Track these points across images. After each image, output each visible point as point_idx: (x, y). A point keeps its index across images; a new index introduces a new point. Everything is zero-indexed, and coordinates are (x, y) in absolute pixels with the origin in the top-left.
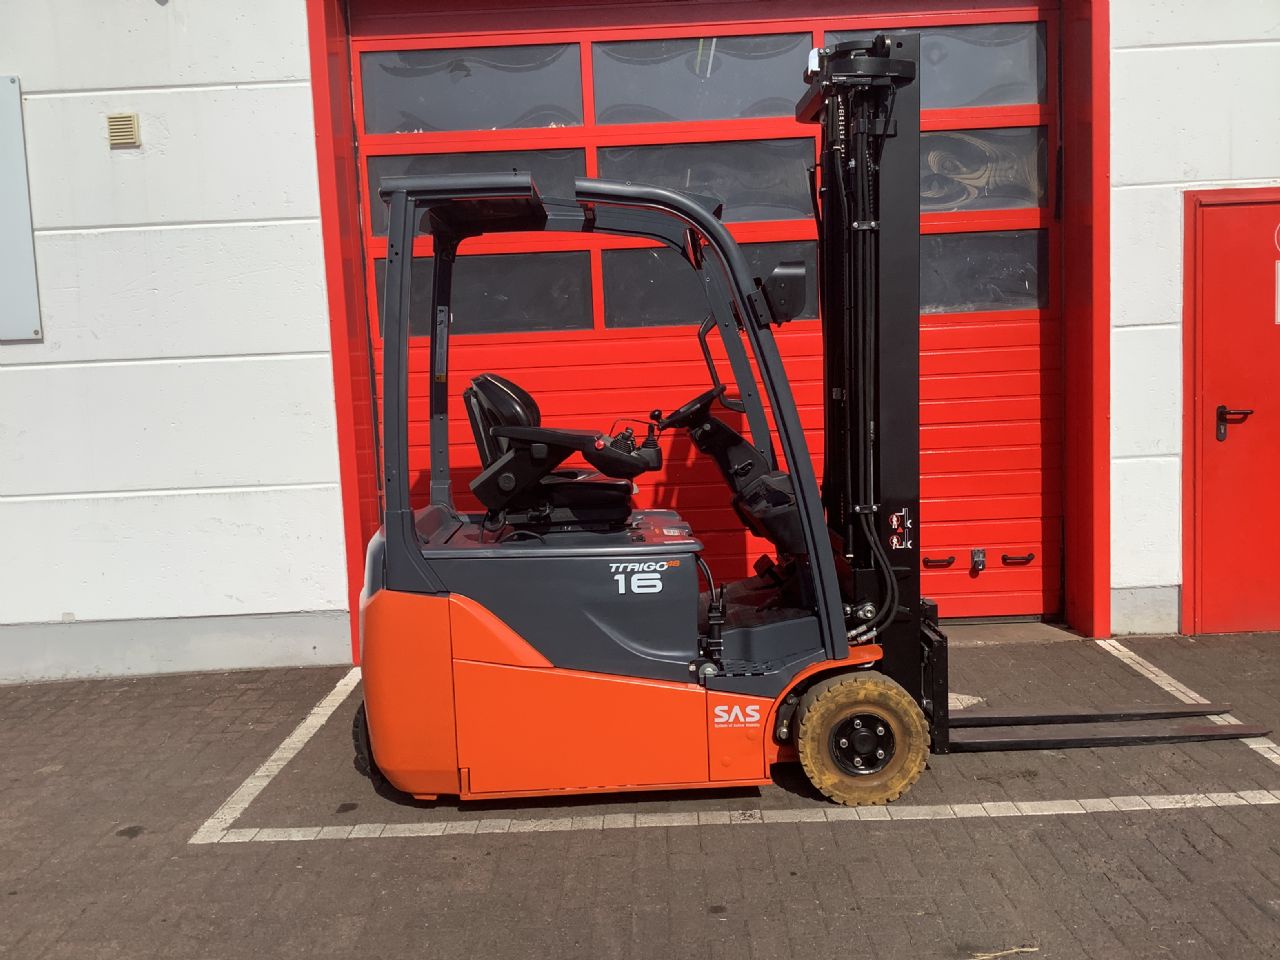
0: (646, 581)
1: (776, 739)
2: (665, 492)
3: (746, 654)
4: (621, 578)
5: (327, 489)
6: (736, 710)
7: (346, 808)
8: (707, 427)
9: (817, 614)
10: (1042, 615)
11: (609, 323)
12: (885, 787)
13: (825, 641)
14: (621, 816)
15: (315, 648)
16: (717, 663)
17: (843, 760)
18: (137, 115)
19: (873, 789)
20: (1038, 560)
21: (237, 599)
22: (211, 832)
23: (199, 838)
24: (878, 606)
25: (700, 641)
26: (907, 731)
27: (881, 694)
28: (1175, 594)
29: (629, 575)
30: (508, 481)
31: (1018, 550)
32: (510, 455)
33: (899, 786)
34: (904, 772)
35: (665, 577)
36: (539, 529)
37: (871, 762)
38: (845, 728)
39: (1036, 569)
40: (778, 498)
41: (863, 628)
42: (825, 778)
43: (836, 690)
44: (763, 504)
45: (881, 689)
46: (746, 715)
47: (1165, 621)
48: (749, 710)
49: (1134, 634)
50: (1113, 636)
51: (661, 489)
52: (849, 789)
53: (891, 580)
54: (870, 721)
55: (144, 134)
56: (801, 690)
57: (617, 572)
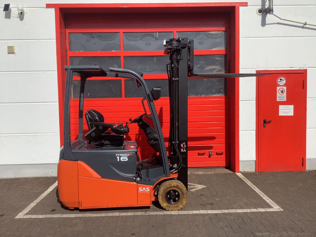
0: (124, 158)
1: (154, 195)
2: (138, 136)
3: (148, 176)
4: (118, 157)
5: (56, 134)
6: (144, 188)
7: (53, 210)
8: (141, 123)
9: (163, 166)
10: (225, 167)
11: (126, 96)
12: (178, 207)
13: (165, 173)
14: (117, 213)
15: (52, 172)
16: (141, 178)
17: (168, 200)
18: (14, 46)
19: (175, 207)
20: (224, 154)
21: (34, 160)
22: (21, 215)
23: (17, 217)
24: (178, 165)
25: (136, 172)
26: (183, 194)
27: (177, 185)
28: (254, 162)
29: (120, 157)
30: (93, 135)
31: (219, 151)
32: (95, 128)
33: (181, 206)
34: (182, 203)
35: (129, 157)
36: (101, 146)
37: (175, 201)
38: (169, 193)
39: (224, 156)
40: (156, 140)
41: (174, 170)
42: (164, 204)
43: (167, 183)
44: (152, 141)
45: (177, 184)
46: (146, 190)
47: (252, 169)
48: (147, 188)
49: (245, 172)
50: (240, 172)
51: (137, 136)
52: (169, 207)
53: (180, 158)
54: (175, 191)
55: (16, 50)
56: (160, 184)
57: (117, 156)
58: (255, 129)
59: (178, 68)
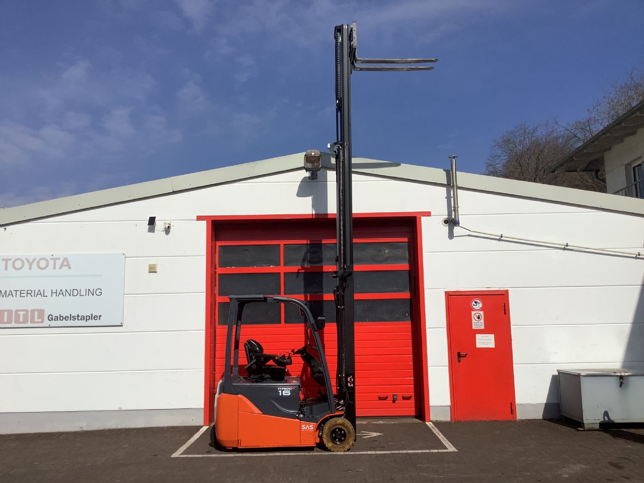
0: (286, 392)
1: (319, 436)
3: (311, 412)
4: (280, 391)
5: (201, 370)
6: (307, 426)
8: (305, 354)
9: (328, 402)
10: (415, 416)
12: (344, 447)
13: (330, 408)
14: (278, 453)
15: (193, 420)
16: (304, 414)
17: (333, 440)
18: (157, 265)
19: (340, 448)
20: (413, 398)
23: (174, 456)
24: (344, 401)
25: (299, 409)
26: (349, 432)
27: (343, 423)
28: (449, 408)
29: (282, 391)
30: (254, 367)
31: (407, 394)
32: (255, 361)
33: (347, 447)
34: (348, 443)
35: (291, 391)
36: (262, 379)
37: (340, 441)
38: (334, 431)
39: (412, 401)
40: (320, 372)
41: (340, 406)
42: (329, 445)
43: (332, 420)
44: (317, 374)
45: (343, 421)
46: (310, 428)
47: (446, 417)
48: (310, 426)
49: (437, 421)
50: (431, 421)
52: (335, 448)
53: (347, 395)
54: (341, 430)
55: (158, 270)
56: (325, 421)
58: (448, 364)
59: (344, 295)
